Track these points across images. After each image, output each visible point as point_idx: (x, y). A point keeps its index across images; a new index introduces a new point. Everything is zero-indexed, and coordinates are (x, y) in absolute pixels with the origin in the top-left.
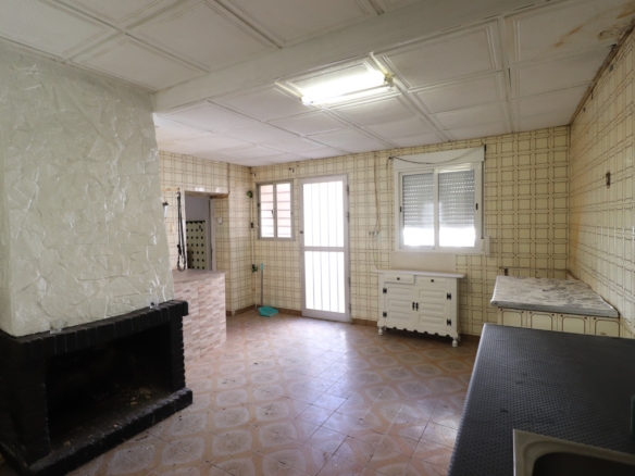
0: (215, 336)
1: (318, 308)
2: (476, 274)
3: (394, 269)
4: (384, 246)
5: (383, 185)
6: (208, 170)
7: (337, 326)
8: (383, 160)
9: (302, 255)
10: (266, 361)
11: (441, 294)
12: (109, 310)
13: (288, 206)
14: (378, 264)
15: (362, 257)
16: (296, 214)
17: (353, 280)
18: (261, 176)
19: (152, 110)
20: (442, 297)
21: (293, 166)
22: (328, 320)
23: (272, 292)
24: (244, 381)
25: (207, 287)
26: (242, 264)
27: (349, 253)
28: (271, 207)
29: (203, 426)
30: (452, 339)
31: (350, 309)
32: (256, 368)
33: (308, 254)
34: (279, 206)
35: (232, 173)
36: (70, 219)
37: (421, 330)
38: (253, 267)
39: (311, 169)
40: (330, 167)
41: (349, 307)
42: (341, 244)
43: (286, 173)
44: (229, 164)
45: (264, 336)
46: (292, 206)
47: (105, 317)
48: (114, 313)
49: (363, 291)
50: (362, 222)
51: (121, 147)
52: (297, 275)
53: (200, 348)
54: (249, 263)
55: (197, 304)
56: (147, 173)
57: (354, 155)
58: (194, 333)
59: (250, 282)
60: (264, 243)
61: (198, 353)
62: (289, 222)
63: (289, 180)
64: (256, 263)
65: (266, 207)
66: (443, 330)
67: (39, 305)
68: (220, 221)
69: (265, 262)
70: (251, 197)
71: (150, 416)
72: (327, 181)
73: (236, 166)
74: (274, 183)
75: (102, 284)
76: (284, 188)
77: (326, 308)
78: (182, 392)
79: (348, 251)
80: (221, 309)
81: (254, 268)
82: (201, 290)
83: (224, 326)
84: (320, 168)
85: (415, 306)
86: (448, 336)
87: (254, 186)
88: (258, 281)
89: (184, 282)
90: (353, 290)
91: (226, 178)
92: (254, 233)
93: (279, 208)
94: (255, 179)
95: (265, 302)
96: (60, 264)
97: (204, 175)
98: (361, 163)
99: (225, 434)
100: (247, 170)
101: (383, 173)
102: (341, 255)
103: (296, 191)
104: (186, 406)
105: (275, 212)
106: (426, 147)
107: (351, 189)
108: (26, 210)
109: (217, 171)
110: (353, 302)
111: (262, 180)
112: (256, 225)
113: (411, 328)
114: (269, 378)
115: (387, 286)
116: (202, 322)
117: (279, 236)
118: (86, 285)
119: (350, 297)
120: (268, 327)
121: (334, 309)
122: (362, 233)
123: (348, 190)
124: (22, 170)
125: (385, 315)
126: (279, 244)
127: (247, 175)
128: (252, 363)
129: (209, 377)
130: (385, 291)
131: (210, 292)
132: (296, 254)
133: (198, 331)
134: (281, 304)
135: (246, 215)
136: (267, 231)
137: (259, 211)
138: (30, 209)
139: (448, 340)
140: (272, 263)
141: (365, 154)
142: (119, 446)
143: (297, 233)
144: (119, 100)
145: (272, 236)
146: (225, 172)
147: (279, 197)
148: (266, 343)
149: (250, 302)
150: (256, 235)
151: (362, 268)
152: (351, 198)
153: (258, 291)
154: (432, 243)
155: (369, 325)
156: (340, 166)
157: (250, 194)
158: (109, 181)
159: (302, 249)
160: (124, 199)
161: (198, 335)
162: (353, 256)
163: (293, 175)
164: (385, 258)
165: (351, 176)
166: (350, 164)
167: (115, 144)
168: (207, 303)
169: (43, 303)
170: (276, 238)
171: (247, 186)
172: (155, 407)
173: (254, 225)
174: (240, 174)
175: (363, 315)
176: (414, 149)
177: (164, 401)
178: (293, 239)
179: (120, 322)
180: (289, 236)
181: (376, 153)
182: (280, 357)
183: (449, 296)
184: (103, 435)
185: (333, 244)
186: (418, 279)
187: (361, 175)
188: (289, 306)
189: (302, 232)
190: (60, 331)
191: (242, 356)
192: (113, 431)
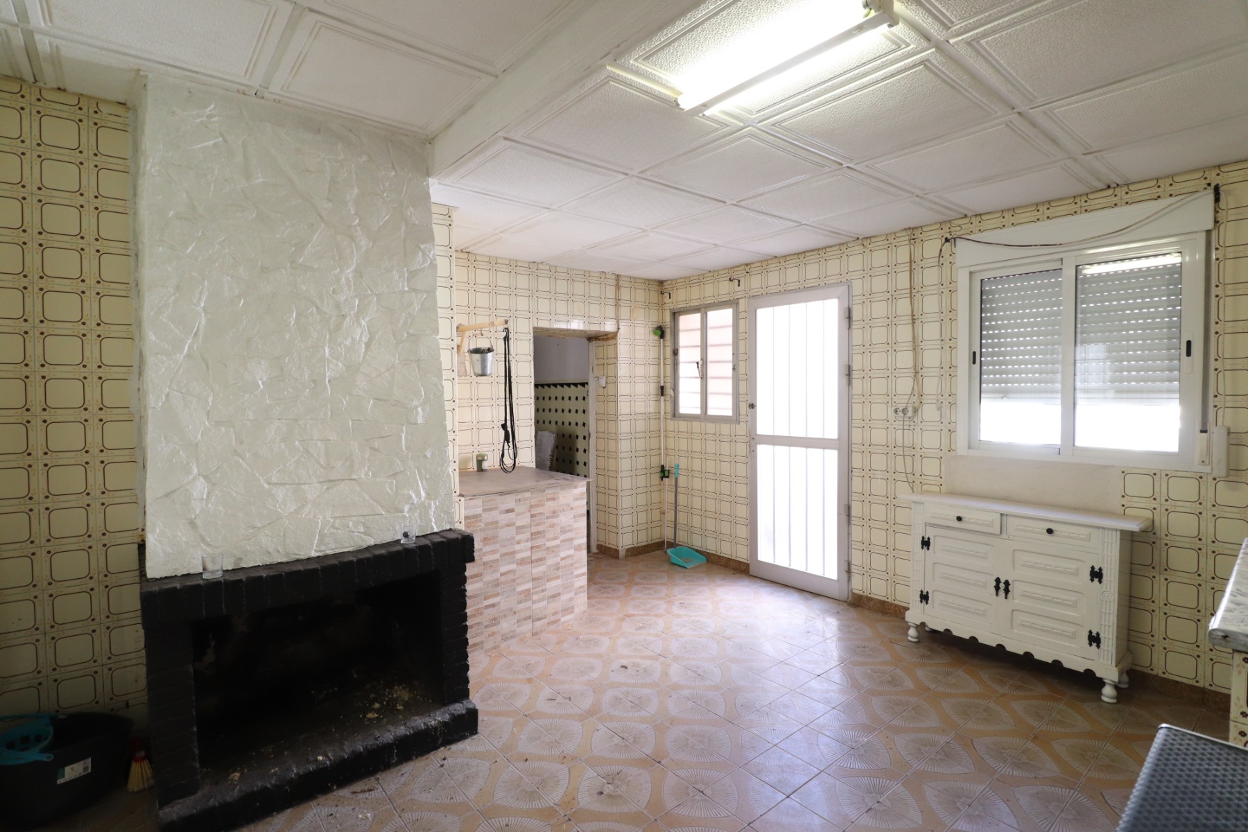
0: (564, 597)
1: (782, 561)
2: (1181, 525)
3: (953, 493)
4: (931, 440)
5: (930, 304)
6: (579, 288)
7: (817, 604)
8: (932, 247)
9: (752, 453)
10: (646, 663)
11: (1073, 566)
12: (321, 541)
13: (728, 353)
14: (915, 482)
15: (879, 462)
16: (742, 368)
17: (856, 510)
18: (680, 297)
19: (428, 174)
20: (1076, 573)
21: (739, 274)
22: (800, 590)
23: (696, 521)
24: (587, 703)
25: (550, 505)
26: (641, 463)
27: (850, 452)
28: (696, 355)
29: (472, 792)
30: (1100, 683)
31: (849, 571)
32: (620, 677)
33: (763, 451)
34: (712, 354)
35: (625, 294)
36: (260, 374)
37: (1016, 646)
38: (663, 469)
39: (774, 278)
40: (812, 271)
41: (847, 568)
42: (832, 433)
43: (725, 289)
44: (618, 277)
45: (663, 606)
46: (735, 354)
47: (314, 554)
48: (331, 548)
49: (878, 537)
50: (879, 386)
51: (364, 242)
52: (742, 490)
53: (532, 618)
54: (655, 462)
55: (528, 535)
56: (414, 290)
57: (864, 241)
58: (519, 589)
59: (655, 497)
60: (683, 425)
61: (527, 627)
62: (728, 386)
63: (732, 303)
64: (669, 463)
65: (688, 356)
66: (1077, 657)
67: (192, 524)
68: (603, 382)
69: (683, 463)
70: (662, 336)
71: (387, 748)
72: (807, 301)
73: (633, 279)
74: (702, 309)
75: (312, 492)
76: (721, 318)
77: (798, 565)
78: (459, 708)
79: (846, 447)
80: (578, 548)
81: (664, 473)
82: (534, 511)
83: (584, 581)
84: (792, 275)
85: (1004, 587)
86: (1089, 673)
87: (668, 317)
88: (670, 497)
89: (502, 494)
90: (856, 532)
91: (612, 302)
92: (666, 406)
93: (711, 357)
94: (670, 304)
95: (682, 537)
96: (236, 453)
97: (570, 297)
98: (880, 258)
99: (504, 821)
100: (655, 287)
101: (931, 276)
102: (832, 456)
103: (742, 323)
104: (462, 738)
105: (703, 365)
106: (1044, 207)
107: (856, 315)
108: (180, 357)
109: (595, 290)
110: (856, 559)
111: (682, 305)
112: (669, 391)
113: (988, 638)
114: (638, 704)
115: (930, 534)
116: (537, 570)
117: (710, 412)
118: (280, 493)
119: (849, 548)
120: (676, 590)
121: (815, 569)
122: (879, 411)
123: (849, 318)
124: (178, 288)
125: (924, 597)
126: (710, 428)
127: (654, 296)
128: (616, 665)
129: (529, 681)
130: (926, 543)
131: (555, 514)
132: (742, 449)
133: (529, 586)
134: (711, 546)
135: (652, 371)
136: (689, 403)
137: (675, 364)
138: (189, 356)
139: (1089, 682)
140: (697, 465)
141: (890, 238)
142: (322, 799)
143: (744, 407)
144: (364, 158)
145: (698, 411)
146: (611, 292)
147: (712, 337)
148: (661, 623)
149: (655, 536)
150: (669, 409)
151: (879, 487)
152: (857, 334)
153: (670, 516)
154: (1055, 438)
155: (891, 612)
156: (833, 267)
157: (661, 332)
158: (338, 306)
159: (753, 440)
160: (365, 339)
161: (527, 594)
162: (857, 461)
163: (739, 291)
164: (931, 467)
165: (857, 287)
166: (856, 262)
167: (352, 238)
168: (550, 535)
169: (198, 522)
170: (704, 417)
171: (654, 318)
172: (402, 730)
173: (666, 390)
174: (640, 295)
175: (878, 590)
176: (1009, 213)
177: (419, 722)
178: (735, 419)
179: (333, 567)
180: (729, 412)
181: (913, 233)
182: (676, 659)
183: (1096, 575)
184: (295, 771)
185: (815, 433)
186: (1012, 524)
187: (880, 284)
188: (726, 550)
189: (752, 406)
190: (219, 575)
191: (606, 643)
192: (312, 767)
